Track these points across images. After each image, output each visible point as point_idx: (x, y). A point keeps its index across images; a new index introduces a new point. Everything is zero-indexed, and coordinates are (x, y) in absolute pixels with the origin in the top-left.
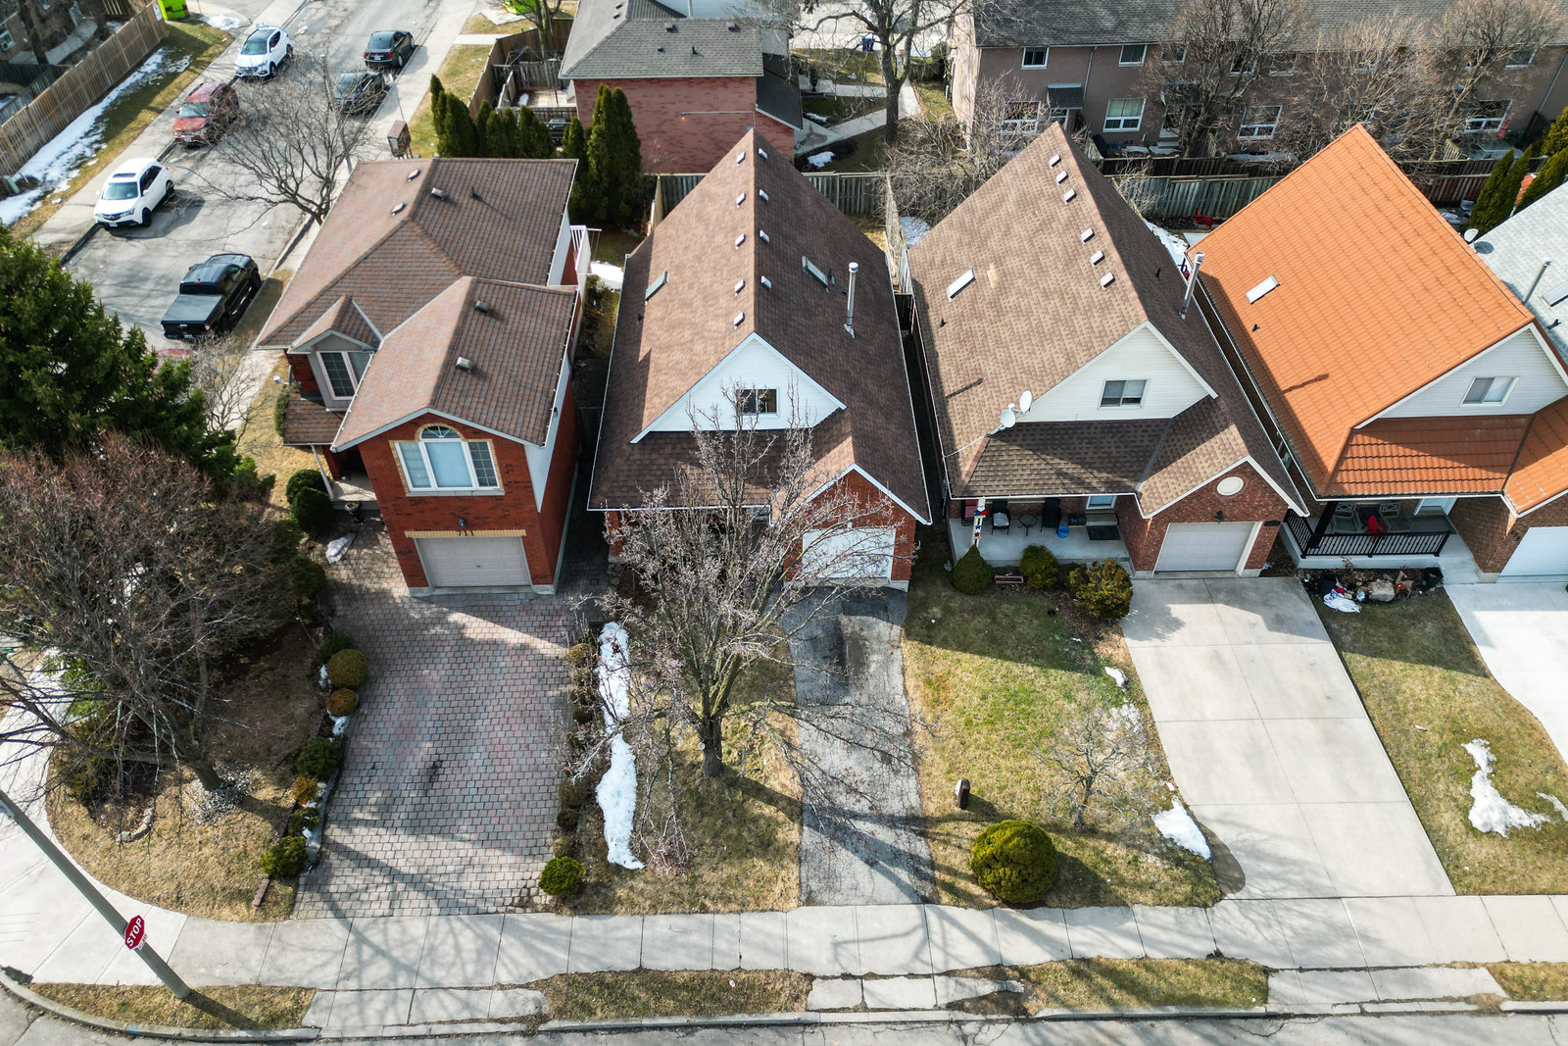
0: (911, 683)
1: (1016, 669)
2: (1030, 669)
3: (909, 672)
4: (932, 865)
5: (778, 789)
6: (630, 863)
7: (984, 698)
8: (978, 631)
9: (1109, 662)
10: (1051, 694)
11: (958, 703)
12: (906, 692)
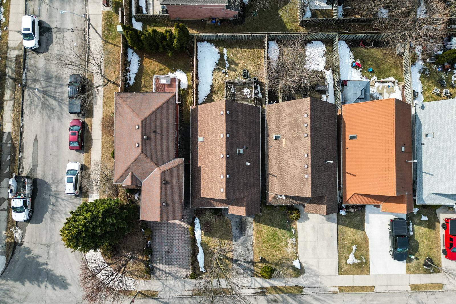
0: (254, 233)
1: (275, 229)
3: (254, 230)
4: (254, 271)
5: (229, 256)
6: (204, 271)
7: (268, 236)
8: (269, 219)
9: (293, 228)
10: (281, 235)
11: (263, 237)
12: (253, 235)
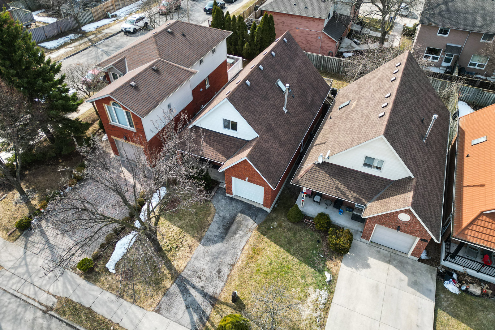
0: (247, 247)
1: (290, 257)
2: (296, 260)
3: (249, 243)
4: (208, 319)
5: (175, 266)
6: (112, 270)
7: (270, 264)
8: (286, 237)
9: (329, 270)
10: (297, 273)
11: (260, 262)
12: (243, 249)
